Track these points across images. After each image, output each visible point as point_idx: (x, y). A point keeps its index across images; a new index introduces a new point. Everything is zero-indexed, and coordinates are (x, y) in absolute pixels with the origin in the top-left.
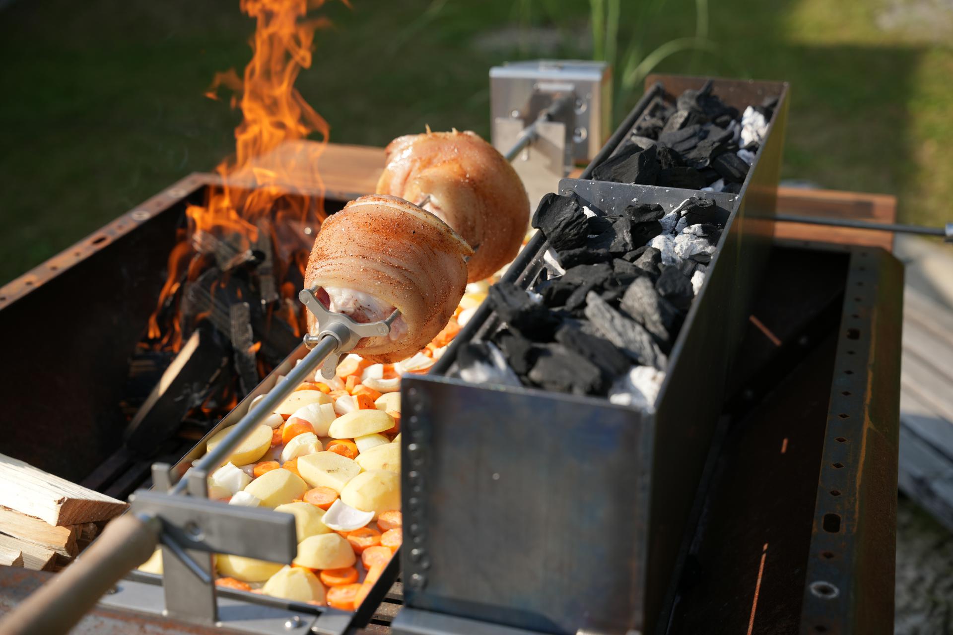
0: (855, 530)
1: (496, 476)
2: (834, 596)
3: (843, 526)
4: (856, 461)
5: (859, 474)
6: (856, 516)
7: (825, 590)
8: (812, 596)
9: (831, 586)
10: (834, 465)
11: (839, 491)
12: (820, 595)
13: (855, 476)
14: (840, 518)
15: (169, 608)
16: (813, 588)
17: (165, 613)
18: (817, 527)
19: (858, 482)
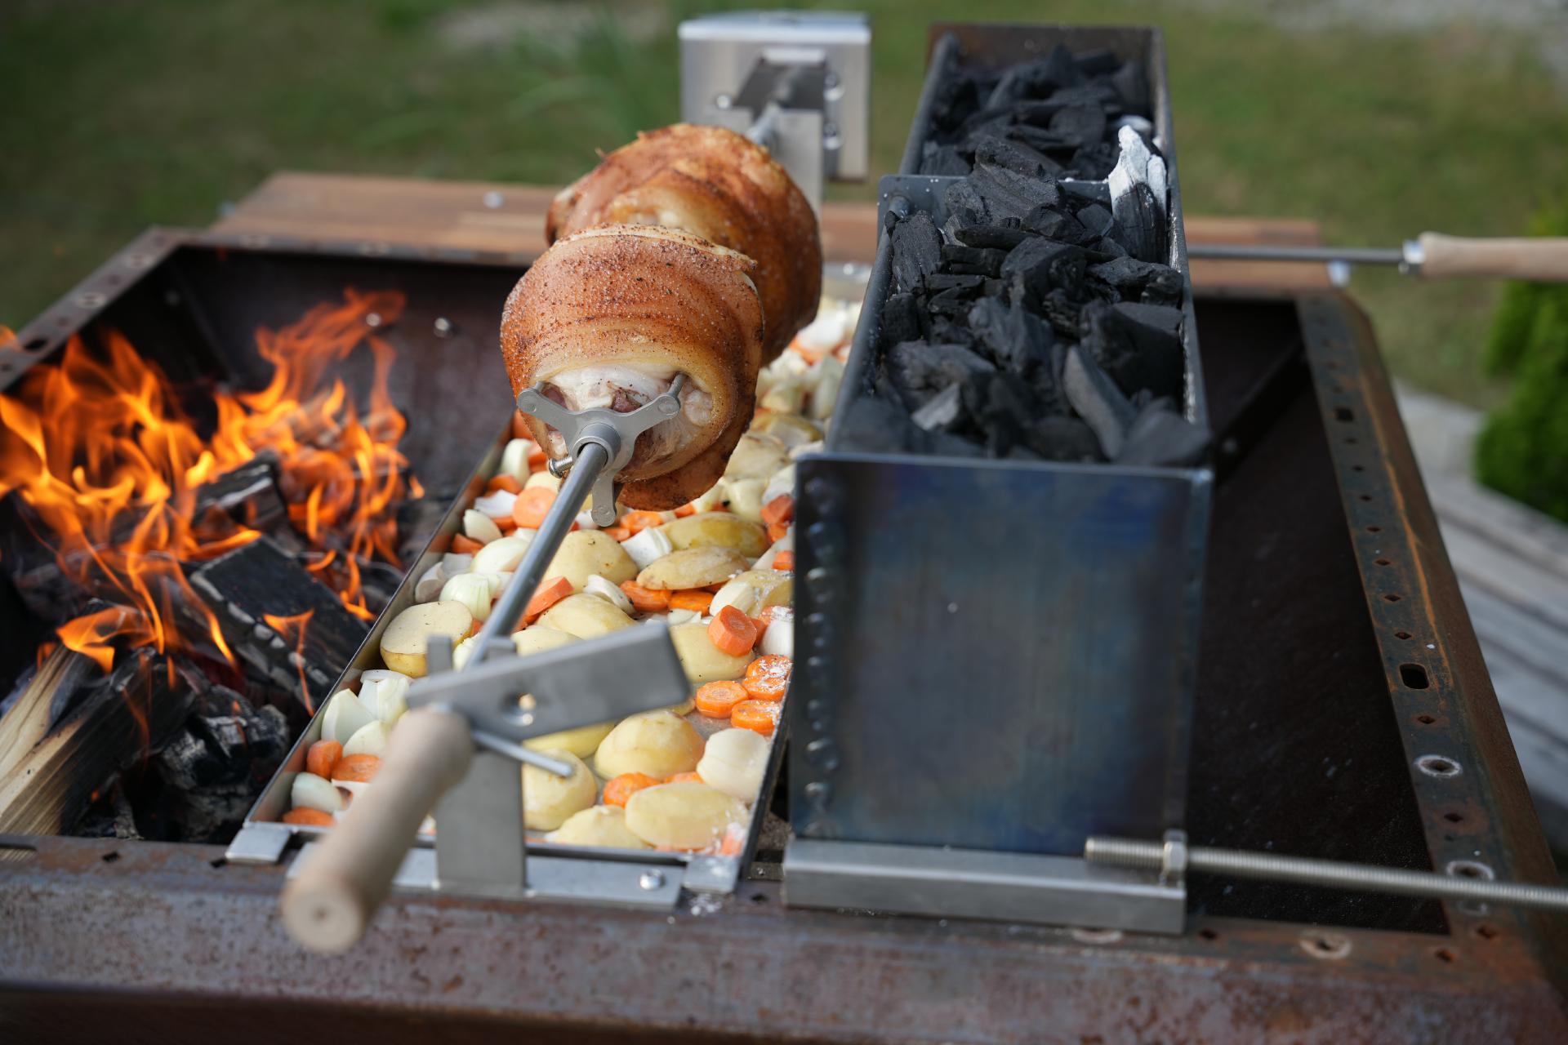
0: (1451, 683)
1: (953, 608)
2: (1455, 772)
3: (1432, 678)
4: (1416, 589)
5: (1428, 607)
6: (1446, 664)
7: (1439, 767)
8: (1424, 776)
9: (1446, 760)
10: (1386, 597)
11: (1409, 633)
12: (1435, 774)
13: (1424, 610)
14: (1423, 669)
15: (441, 876)
16: (1422, 764)
17: (435, 885)
18: (1395, 684)
19: (1431, 618)
